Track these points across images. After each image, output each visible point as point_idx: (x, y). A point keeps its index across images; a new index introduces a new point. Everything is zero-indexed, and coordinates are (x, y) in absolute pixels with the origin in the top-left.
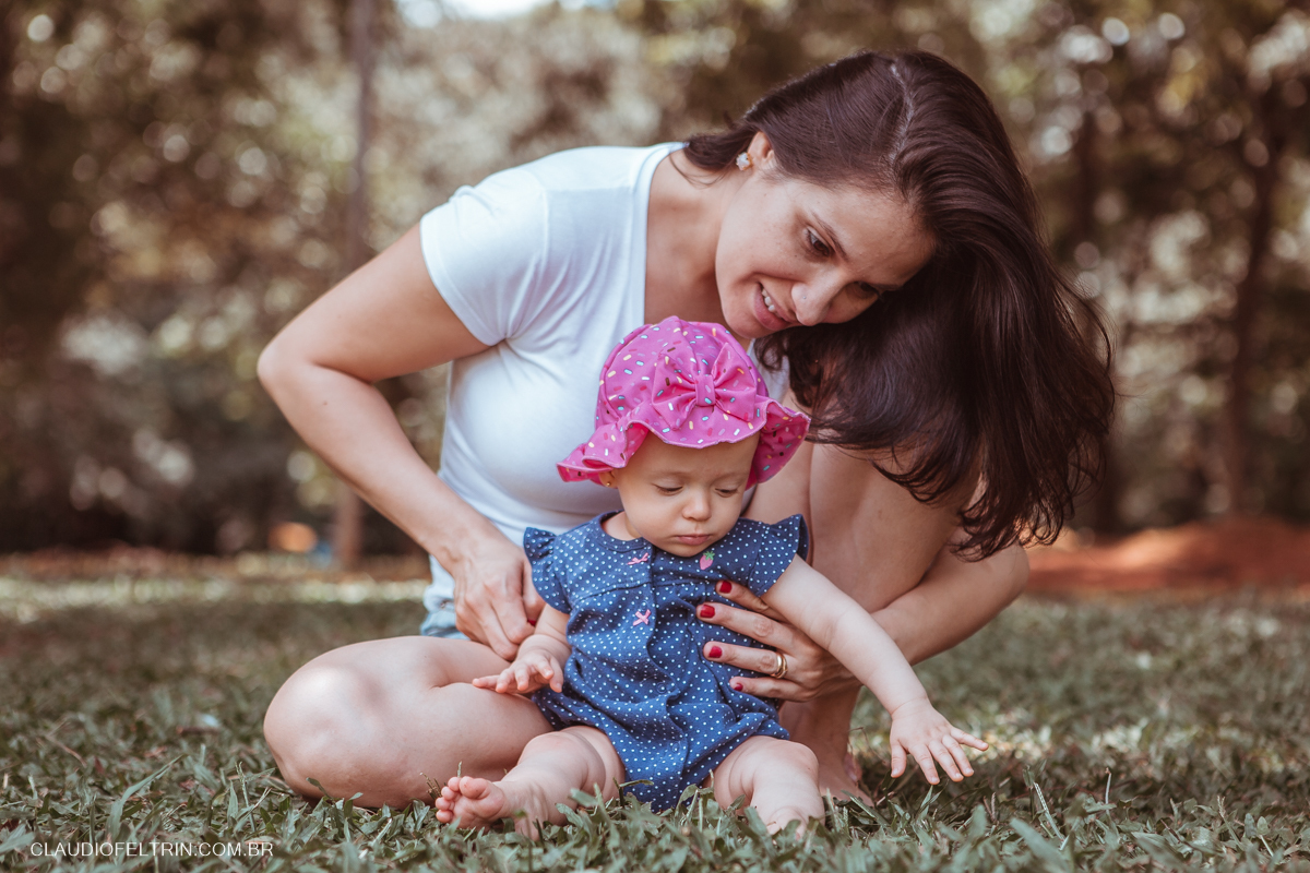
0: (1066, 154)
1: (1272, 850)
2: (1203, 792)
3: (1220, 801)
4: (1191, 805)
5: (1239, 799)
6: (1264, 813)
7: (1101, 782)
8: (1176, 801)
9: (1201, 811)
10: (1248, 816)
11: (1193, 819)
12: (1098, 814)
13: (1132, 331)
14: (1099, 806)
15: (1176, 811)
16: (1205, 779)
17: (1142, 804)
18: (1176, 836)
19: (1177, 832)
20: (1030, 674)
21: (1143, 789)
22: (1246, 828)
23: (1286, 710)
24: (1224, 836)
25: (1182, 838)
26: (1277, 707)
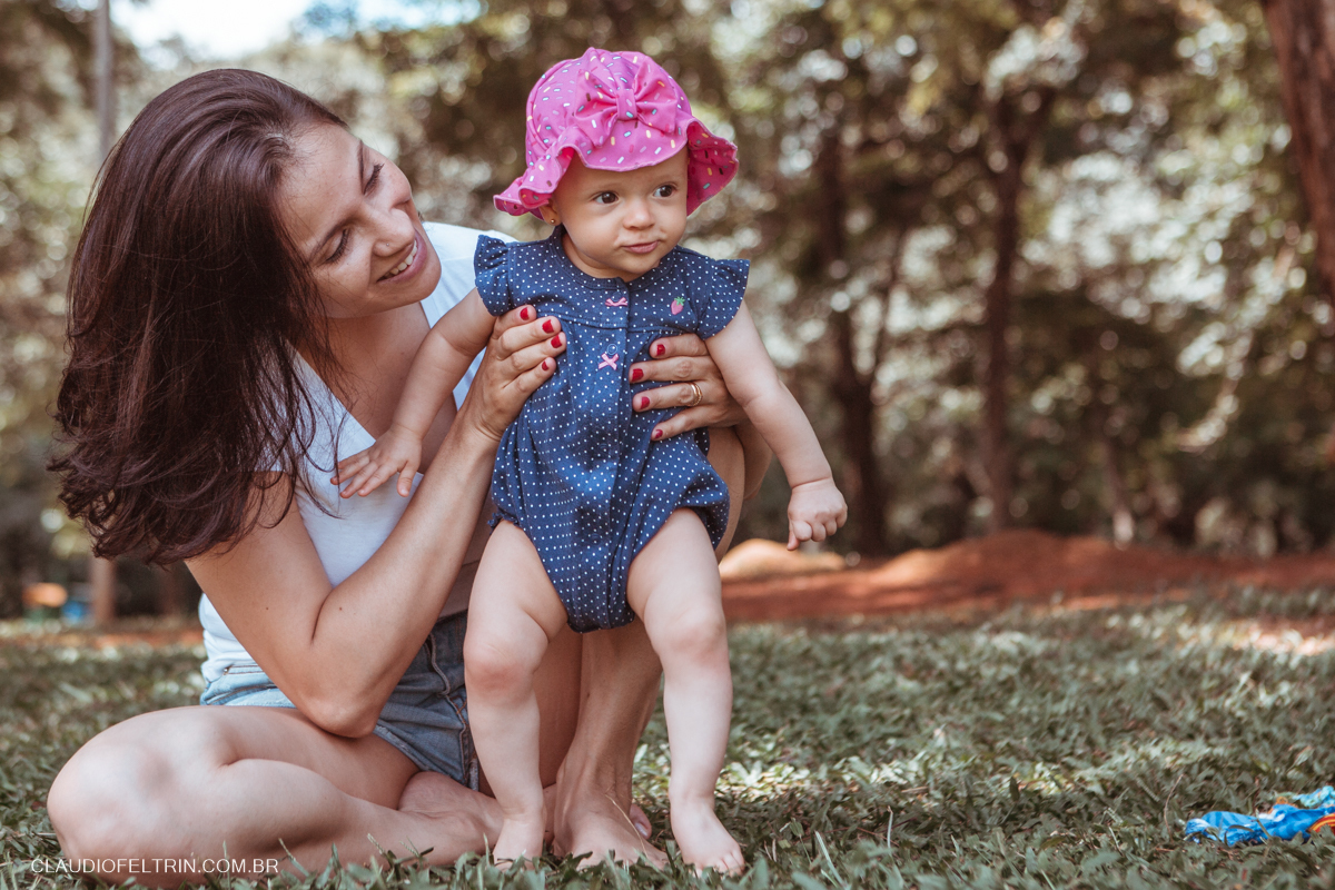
0: (808, 169)
1: (1054, 884)
2: (984, 825)
3: (999, 835)
4: (973, 841)
5: (1020, 830)
6: (1045, 843)
7: (881, 820)
8: (957, 836)
9: (982, 847)
10: (1029, 850)
11: (975, 854)
12: (880, 857)
13: (885, 344)
14: (880, 850)
15: (957, 848)
16: (985, 811)
17: (924, 841)
18: (958, 875)
19: (959, 871)
20: (805, 709)
21: (924, 824)
22: (1027, 863)
23: (1061, 732)
24: (1006, 873)
25: (965, 877)
26: (1052, 730)
